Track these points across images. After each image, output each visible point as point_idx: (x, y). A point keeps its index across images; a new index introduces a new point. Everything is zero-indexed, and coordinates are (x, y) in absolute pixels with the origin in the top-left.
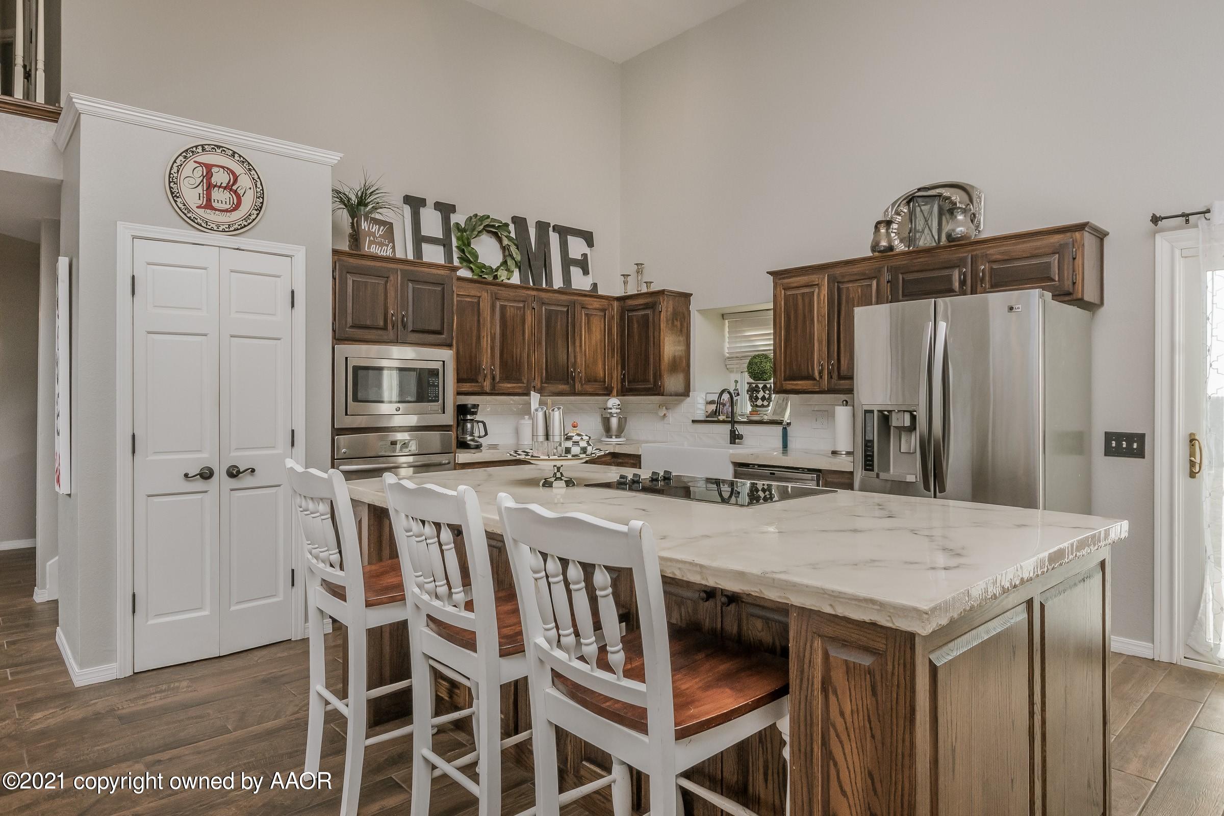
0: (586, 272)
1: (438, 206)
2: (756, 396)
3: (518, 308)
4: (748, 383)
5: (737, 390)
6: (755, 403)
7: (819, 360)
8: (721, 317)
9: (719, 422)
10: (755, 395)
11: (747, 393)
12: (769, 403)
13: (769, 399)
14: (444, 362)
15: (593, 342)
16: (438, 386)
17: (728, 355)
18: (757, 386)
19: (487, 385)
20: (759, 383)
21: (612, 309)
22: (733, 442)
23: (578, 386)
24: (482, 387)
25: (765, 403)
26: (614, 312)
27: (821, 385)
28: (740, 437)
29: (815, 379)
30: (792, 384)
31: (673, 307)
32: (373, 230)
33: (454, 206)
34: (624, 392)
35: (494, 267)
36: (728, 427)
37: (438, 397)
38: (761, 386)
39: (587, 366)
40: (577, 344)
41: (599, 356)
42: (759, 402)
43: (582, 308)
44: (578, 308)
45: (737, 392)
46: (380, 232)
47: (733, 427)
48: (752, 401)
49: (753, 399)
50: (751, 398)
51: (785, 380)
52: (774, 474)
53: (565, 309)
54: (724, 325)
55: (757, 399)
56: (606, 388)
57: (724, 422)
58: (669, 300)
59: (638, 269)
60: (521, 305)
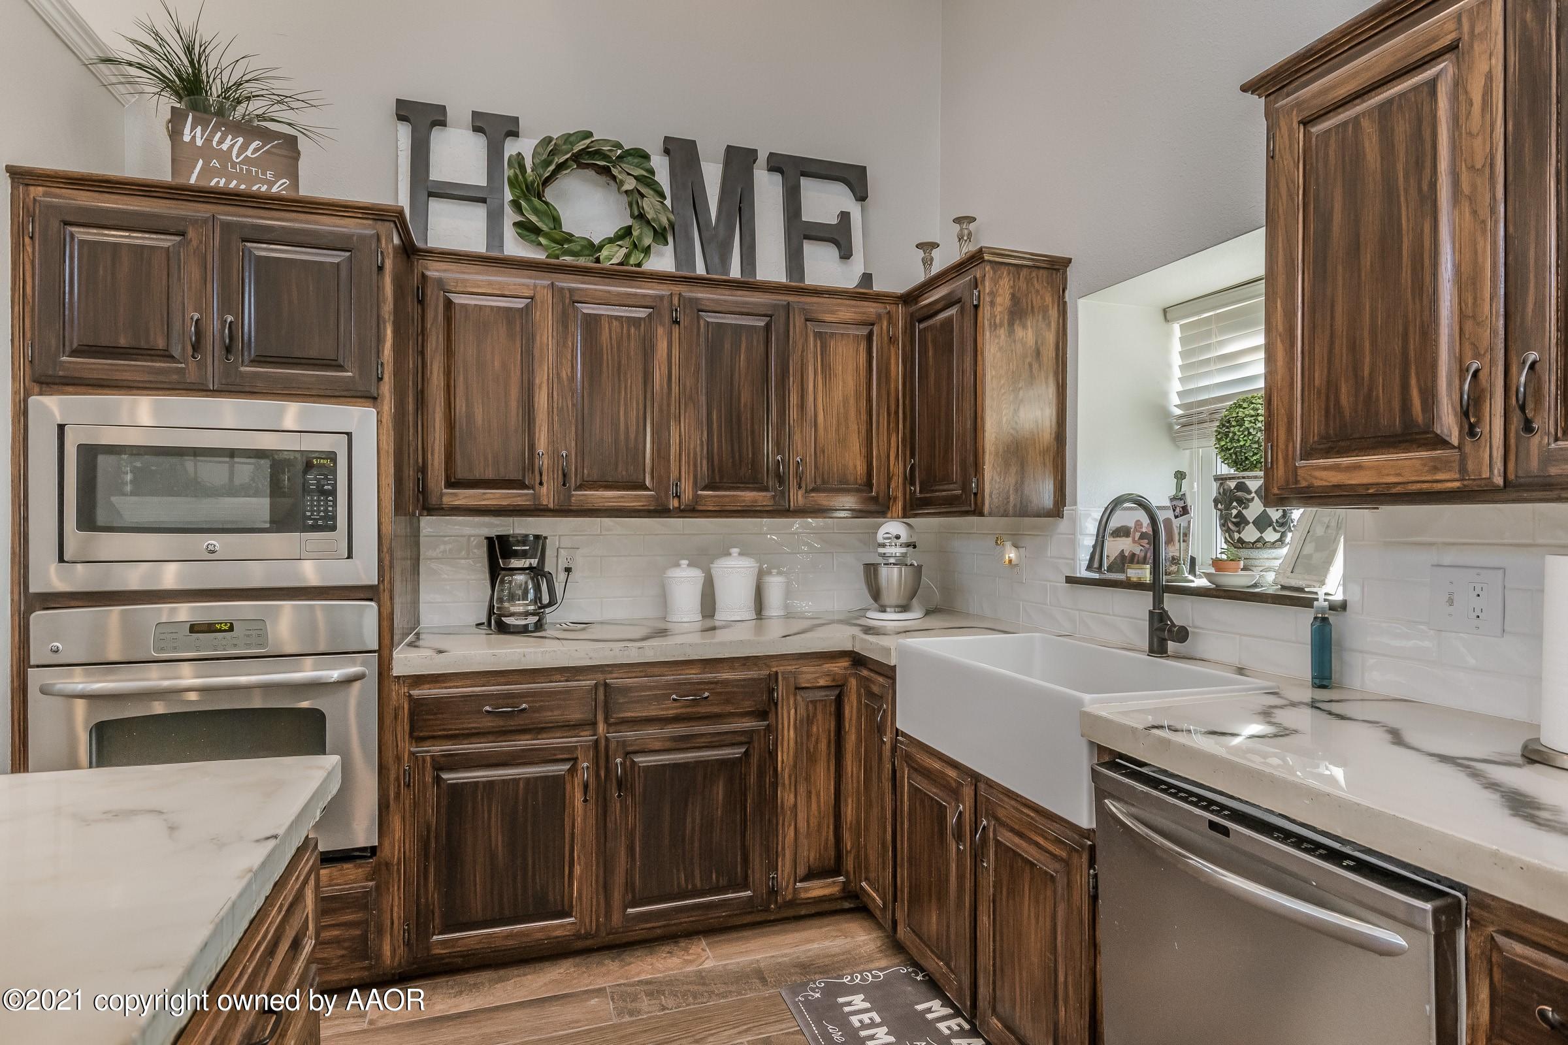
0: (846, 254)
1: (481, 123)
2: (1239, 515)
3: (635, 322)
4: (1217, 479)
5: (1182, 498)
6: (1236, 536)
7: (1461, 361)
8: (1162, 317)
9: (1129, 585)
10: (1234, 512)
11: (1216, 506)
12: (1283, 535)
13: (1284, 522)
14: (349, 434)
15: (838, 395)
16: (333, 492)
17: (1178, 412)
18: (1241, 487)
19: (547, 494)
20: (1248, 477)
21: (889, 324)
22: (1158, 648)
23: (797, 498)
24: (536, 497)
25: (1271, 536)
26: (896, 325)
27: (1470, 466)
28: (1182, 635)
29: (1441, 442)
30: (1336, 468)
31: (1013, 296)
32: (225, 147)
33: (515, 120)
34: (913, 507)
35: (596, 242)
36: (1145, 601)
37: (334, 518)
38: (1254, 485)
39: (819, 451)
40: (794, 399)
41: (854, 427)
42: (1250, 534)
43: (807, 320)
44: (798, 321)
45: (1181, 504)
46: (249, 153)
47: (1158, 601)
48: (1228, 530)
49: (1233, 523)
50: (1225, 521)
51: (1307, 454)
52: (1225, 831)
53: (761, 323)
54: (1168, 335)
55: (1241, 522)
56: (875, 500)
57: (1139, 586)
58: (1000, 277)
59: (962, 229)
60: (641, 313)
